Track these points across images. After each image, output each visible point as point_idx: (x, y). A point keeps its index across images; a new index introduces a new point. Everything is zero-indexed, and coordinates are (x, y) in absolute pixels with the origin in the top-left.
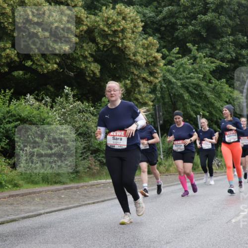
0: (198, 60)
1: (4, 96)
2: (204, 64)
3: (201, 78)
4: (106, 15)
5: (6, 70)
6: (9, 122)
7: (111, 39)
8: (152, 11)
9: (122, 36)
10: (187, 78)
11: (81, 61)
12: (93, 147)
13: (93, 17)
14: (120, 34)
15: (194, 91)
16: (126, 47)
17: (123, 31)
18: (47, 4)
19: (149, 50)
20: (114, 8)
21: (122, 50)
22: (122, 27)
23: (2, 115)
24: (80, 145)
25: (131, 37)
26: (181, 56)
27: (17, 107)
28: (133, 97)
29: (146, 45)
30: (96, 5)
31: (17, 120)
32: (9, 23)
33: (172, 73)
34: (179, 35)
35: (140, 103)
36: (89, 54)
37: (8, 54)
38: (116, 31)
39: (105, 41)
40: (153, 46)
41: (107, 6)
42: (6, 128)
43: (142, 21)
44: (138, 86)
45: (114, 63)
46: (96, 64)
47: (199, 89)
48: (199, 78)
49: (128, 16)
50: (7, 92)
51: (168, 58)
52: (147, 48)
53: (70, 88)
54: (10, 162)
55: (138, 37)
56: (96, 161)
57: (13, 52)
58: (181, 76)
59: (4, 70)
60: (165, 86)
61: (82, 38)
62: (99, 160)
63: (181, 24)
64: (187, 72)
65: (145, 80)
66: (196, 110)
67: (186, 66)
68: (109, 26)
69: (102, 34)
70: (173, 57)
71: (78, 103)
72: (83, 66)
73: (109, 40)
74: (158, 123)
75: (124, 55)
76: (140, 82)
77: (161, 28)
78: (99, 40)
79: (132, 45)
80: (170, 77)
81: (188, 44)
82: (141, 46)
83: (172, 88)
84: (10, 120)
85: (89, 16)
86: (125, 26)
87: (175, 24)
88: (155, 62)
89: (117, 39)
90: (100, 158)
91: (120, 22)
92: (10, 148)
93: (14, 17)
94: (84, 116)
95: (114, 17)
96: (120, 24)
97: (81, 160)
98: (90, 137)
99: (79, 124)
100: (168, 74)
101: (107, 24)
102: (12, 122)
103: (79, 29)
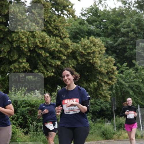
0: (139, 70)
2: (143, 73)
3: (141, 82)
4: (83, 43)
6: (24, 107)
7: (86, 57)
8: (112, 40)
9: (93, 56)
10: (132, 82)
13: (75, 44)
14: (92, 55)
15: (136, 90)
16: (95, 63)
17: (94, 53)
18: (48, 36)
19: (109, 65)
20: (88, 39)
21: (93, 64)
22: (93, 50)
23: (20, 102)
25: (98, 56)
26: (128, 68)
28: (98, 93)
29: (107, 61)
30: (78, 37)
31: (29, 106)
32: (25, 48)
33: (123, 79)
34: (128, 55)
35: (103, 96)
36: (73, 66)
37: (24, 66)
38: (89, 53)
39: (82, 59)
40: (111, 62)
41: (84, 37)
42: (22, 110)
43: (105, 47)
44: (102, 86)
45: (87, 72)
47: (139, 88)
48: (139, 81)
49: (97, 43)
51: (120, 69)
52: (107, 63)
53: (61, 87)
54: (24, 131)
55: (102, 56)
57: (27, 65)
58: (128, 81)
60: (118, 86)
61: (68, 56)
63: (129, 49)
64: (132, 78)
65: (106, 83)
66: (137, 101)
67: (132, 74)
68: (85, 49)
69: (81, 55)
70: (124, 68)
73: (85, 58)
74: (114, 109)
75: (94, 67)
76: (103, 84)
77: (117, 51)
78: (79, 58)
79: (99, 61)
80: (121, 81)
81: (133, 61)
82: (104, 62)
83: (123, 88)
84: (25, 106)
85: (73, 43)
86: (95, 50)
87: (126, 48)
88: (112, 72)
89: (90, 58)
92: (24, 122)
93: (28, 44)
95: (88, 44)
96: (91, 49)
100: (120, 79)
101: (84, 48)
102: (25, 107)
103: (67, 51)
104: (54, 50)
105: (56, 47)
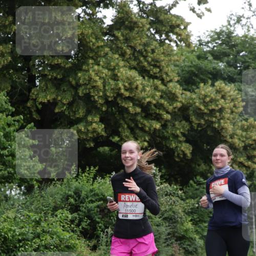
1: (89, 174)
4: (203, 92)
5: (92, 145)
6: (92, 202)
7: (206, 118)
9: (220, 116)
11: (172, 141)
12: (179, 233)
13: (188, 93)
14: (218, 114)
16: (223, 128)
17: (221, 110)
18: (141, 78)
19: (249, 133)
20: (213, 85)
21: (218, 130)
22: (220, 106)
23: (86, 193)
24: (164, 230)
25: (229, 117)
27: (101, 185)
29: (246, 127)
30: (194, 80)
31: (100, 200)
32: (99, 97)
36: (181, 133)
37: (94, 128)
38: (212, 111)
39: (200, 121)
40: (253, 127)
41: (205, 82)
42: (88, 207)
45: (208, 145)
46: (188, 144)
49: (228, 94)
50: (91, 169)
52: (246, 130)
53: (158, 169)
54: (90, 244)
55: (237, 117)
56: (181, 249)
57: (100, 126)
59: (90, 145)
61: (175, 115)
62: (184, 248)
65: (241, 165)
68: (206, 104)
69: (197, 112)
71: (166, 185)
72: (174, 145)
73: (204, 119)
75: (220, 137)
76: (235, 166)
78: (193, 118)
79: (230, 126)
82: (240, 128)
84: (93, 199)
85: (184, 92)
86: (224, 105)
88: (254, 145)
89: (214, 119)
90: (185, 246)
91: (218, 100)
92: (91, 229)
93: (105, 91)
94: (171, 199)
95: (212, 95)
96: (218, 103)
97: (165, 246)
98: (176, 222)
99: (165, 207)
101: (204, 102)
102: (94, 202)
103: (173, 106)
104: (149, 103)
105: (153, 97)
